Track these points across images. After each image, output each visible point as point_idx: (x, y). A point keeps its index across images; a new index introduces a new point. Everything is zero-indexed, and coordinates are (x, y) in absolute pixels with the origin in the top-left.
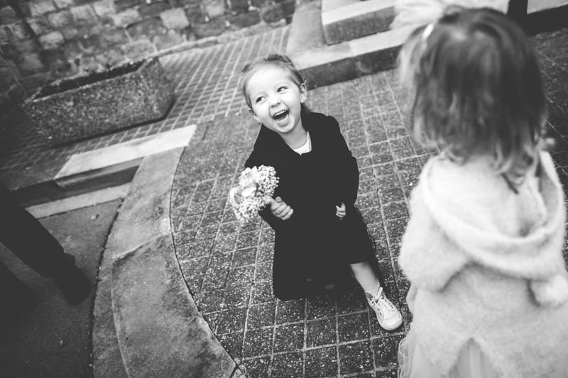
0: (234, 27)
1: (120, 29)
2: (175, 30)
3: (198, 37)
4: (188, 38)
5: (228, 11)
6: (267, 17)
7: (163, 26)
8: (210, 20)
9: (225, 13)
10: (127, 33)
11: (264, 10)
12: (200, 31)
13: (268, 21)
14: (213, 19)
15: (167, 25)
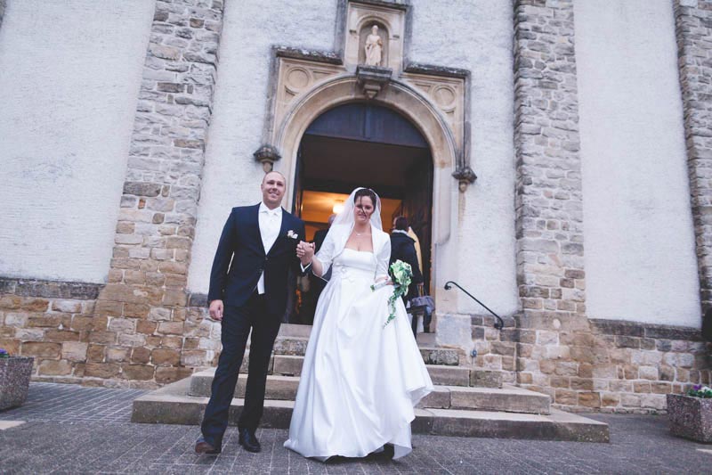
0: (124, 375)
1: (17, 342)
2: (69, 361)
3: (86, 373)
4: (75, 373)
5: (127, 359)
6: (160, 376)
7: (59, 353)
8: (106, 362)
9: (124, 361)
10: (20, 347)
11: (160, 369)
12: (91, 369)
13: (159, 380)
14: (110, 362)
15: (64, 354)
